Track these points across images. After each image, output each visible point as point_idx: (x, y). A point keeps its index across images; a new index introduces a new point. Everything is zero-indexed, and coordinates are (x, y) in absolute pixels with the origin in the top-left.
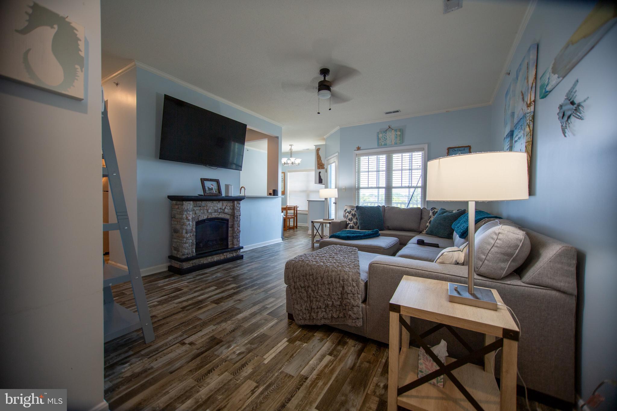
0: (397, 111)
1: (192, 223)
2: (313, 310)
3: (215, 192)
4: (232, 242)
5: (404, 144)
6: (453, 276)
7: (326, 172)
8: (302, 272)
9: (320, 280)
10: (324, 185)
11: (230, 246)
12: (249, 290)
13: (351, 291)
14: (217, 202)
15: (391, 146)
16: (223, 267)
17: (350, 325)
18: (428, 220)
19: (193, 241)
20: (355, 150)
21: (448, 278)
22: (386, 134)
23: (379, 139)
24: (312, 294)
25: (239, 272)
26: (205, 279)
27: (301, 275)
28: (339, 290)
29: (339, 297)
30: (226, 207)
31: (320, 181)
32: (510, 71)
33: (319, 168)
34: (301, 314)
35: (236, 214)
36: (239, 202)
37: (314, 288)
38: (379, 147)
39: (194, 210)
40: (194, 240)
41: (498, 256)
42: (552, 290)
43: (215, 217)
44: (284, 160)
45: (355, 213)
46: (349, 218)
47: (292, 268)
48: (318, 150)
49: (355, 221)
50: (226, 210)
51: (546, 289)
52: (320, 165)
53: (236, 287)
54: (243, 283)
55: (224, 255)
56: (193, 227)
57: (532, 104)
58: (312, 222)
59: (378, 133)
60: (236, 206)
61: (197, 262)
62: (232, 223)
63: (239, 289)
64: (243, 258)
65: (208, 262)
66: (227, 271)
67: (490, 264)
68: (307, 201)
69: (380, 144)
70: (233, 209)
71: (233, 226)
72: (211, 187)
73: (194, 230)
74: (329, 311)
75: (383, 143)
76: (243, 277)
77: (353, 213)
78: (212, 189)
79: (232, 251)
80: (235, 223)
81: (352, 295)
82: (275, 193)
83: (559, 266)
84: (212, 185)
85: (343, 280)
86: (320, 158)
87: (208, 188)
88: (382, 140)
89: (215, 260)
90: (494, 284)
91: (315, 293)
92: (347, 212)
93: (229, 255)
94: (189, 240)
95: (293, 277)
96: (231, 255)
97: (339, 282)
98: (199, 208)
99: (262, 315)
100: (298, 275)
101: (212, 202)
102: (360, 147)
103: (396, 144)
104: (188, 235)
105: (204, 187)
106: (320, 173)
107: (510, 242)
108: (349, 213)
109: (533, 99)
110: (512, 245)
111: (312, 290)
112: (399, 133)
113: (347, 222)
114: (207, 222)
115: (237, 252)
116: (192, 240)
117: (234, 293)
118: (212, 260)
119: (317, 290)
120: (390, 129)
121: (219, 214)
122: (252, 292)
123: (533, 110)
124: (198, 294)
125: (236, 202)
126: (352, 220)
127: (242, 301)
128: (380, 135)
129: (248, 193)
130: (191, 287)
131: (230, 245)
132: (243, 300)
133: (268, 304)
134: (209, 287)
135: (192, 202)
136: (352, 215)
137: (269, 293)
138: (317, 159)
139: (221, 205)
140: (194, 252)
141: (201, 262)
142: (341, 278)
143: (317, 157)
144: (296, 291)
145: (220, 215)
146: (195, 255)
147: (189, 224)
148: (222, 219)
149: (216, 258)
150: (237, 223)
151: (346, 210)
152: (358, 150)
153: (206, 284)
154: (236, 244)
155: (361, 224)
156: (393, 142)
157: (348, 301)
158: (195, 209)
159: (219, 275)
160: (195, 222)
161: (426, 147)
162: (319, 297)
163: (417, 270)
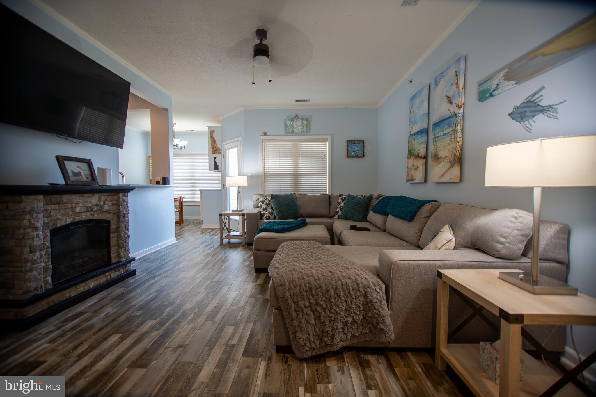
0: (307, 101)
1: (43, 232)
2: (325, 334)
3: (85, 179)
4: (116, 254)
5: (310, 133)
6: (478, 263)
7: (223, 158)
8: (304, 286)
9: (332, 292)
10: (221, 173)
11: (114, 260)
12: (183, 324)
13: (377, 299)
14: (91, 195)
15: (298, 134)
16: (108, 295)
17: (384, 340)
18: (338, 206)
19: (47, 264)
20: (261, 136)
21: (474, 265)
22: (293, 122)
23: (286, 126)
24: (323, 313)
25: (143, 297)
26: (85, 325)
27: (304, 290)
28: (360, 300)
29: (361, 309)
30: (106, 202)
31: (216, 168)
32: (412, 79)
33: (213, 153)
34: (308, 344)
35: (122, 212)
36: (127, 193)
37: (324, 306)
38: (286, 134)
39: (46, 210)
40: (49, 261)
41: (518, 238)
42: (552, 262)
43: (86, 219)
44: (176, 141)
45: (270, 202)
46: (263, 208)
47: (287, 285)
48: (212, 132)
49: (270, 210)
50: (106, 207)
51: (549, 262)
52: (215, 149)
53: (156, 324)
54: (164, 314)
55: (107, 276)
56: (45, 240)
57: (462, 107)
58: (220, 215)
59: (285, 121)
60: (121, 200)
61: (57, 298)
62: (116, 226)
63: (165, 327)
64: (135, 274)
65: (79, 293)
66: (121, 300)
67: (512, 246)
68: (200, 190)
69: (288, 131)
70: (118, 204)
71: (117, 230)
72: (77, 170)
73: (48, 244)
74: (348, 329)
75: (290, 131)
76: (157, 304)
77: (267, 203)
78: (79, 174)
79: (118, 267)
80: (122, 225)
81: (379, 304)
82: (165, 181)
83: (558, 241)
84: (79, 167)
85: (364, 288)
86: (215, 142)
87: (72, 172)
88: (290, 128)
89: (92, 287)
90: (512, 265)
91: (328, 312)
92: (260, 202)
93: (114, 275)
94: (38, 263)
95: (292, 295)
96: (118, 273)
97: (359, 290)
98: (57, 206)
99: (237, 361)
100: (299, 292)
101: (81, 195)
102: (267, 133)
103: (303, 132)
104: (37, 256)
105: (65, 171)
106: (215, 158)
107: (529, 224)
108: (263, 202)
109: (462, 102)
110: (530, 227)
111: (323, 308)
112: (305, 122)
113: (261, 212)
114: (72, 229)
115: (126, 267)
116: (45, 262)
117: (161, 336)
118: (87, 288)
119: (329, 306)
120: (297, 117)
121: (94, 214)
122: (191, 325)
123: (463, 111)
124: (91, 360)
125: (121, 195)
126: (267, 210)
127: (187, 346)
128: (288, 123)
129: (128, 182)
130: (63, 348)
131: (115, 258)
132: (186, 343)
133: (231, 339)
134: (105, 339)
135: (41, 197)
136: (266, 204)
137: (216, 319)
138: (212, 142)
139: (97, 200)
140: (50, 281)
141: (66, 296)
142: (360, 285)
143: (211, 140)
144: (297, 314)
145: (96, 215)
146: (52, 287)
147: (38, 236)
148: (99, 221)
149: (92, 284)
150: (124, 225)
151: (258, 199)
152: (264, 135)
153: (95, 334)
154: (123, 256)
155: (278, 213)
156: (300, 131)
157: (376, 311)
158: (49, 208)
159: (109, 310)
160: (48, 231)
161: (329, 138)
162: (333, 315)
163: (444, 261)
